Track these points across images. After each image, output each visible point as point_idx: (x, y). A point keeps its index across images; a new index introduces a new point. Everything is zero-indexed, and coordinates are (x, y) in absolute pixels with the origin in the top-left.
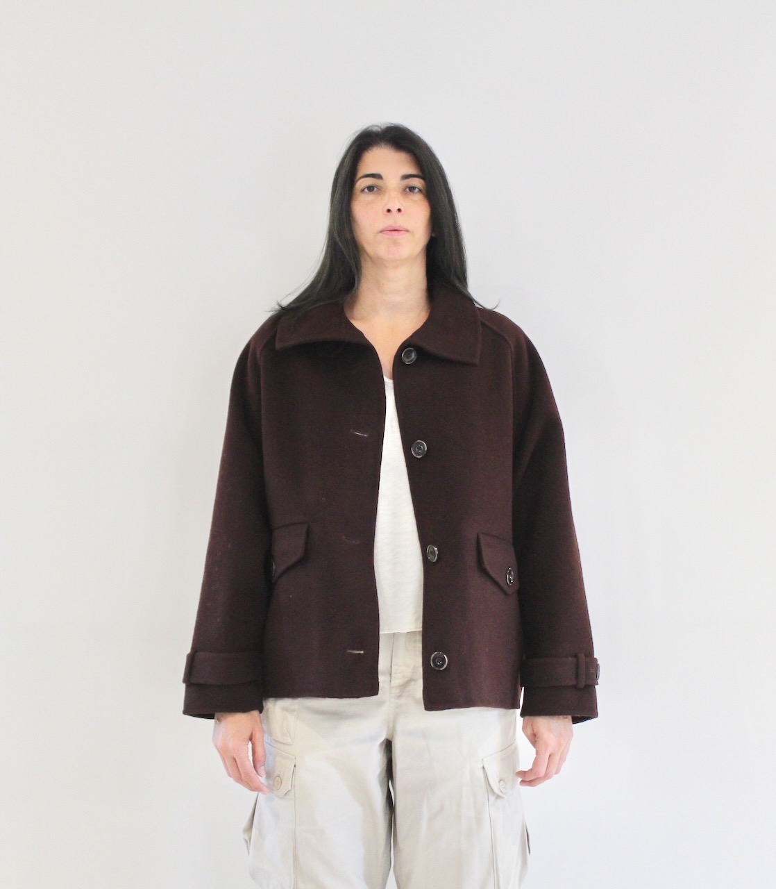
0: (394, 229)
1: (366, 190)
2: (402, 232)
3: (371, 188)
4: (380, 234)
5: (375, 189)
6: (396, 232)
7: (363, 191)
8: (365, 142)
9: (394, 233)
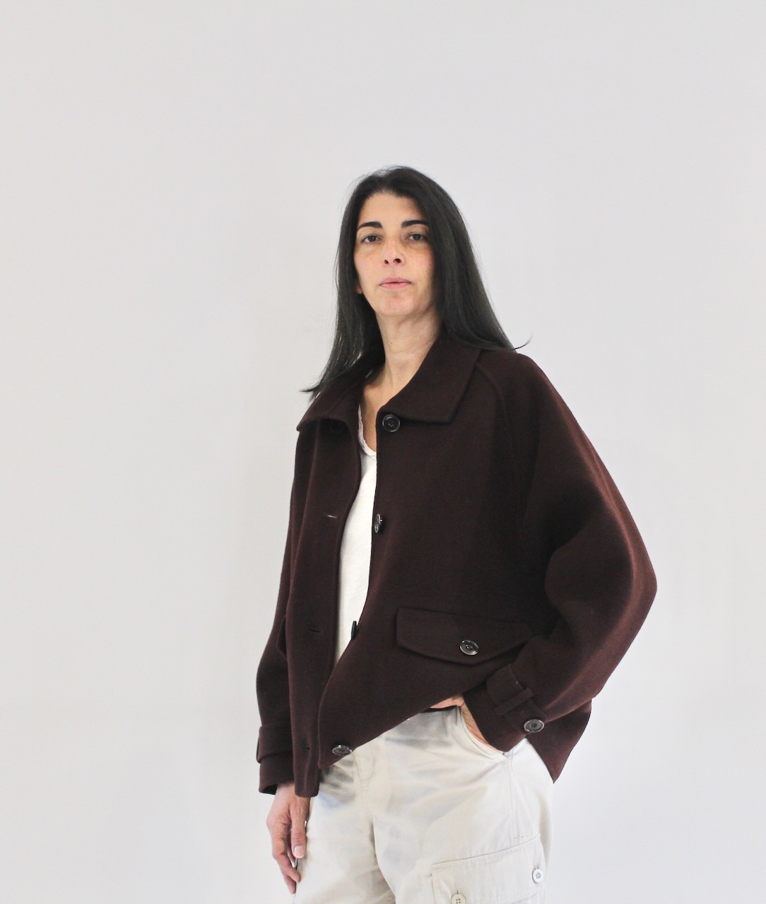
0: (393, 281)
1: (367, 240)
2: (402, 284)
3: (372, 238)
4: (380, 287)
5: (377, 239)
6: (396, 285)
7: (363, 241)
8: (368, 188)
9: (392, 285)
